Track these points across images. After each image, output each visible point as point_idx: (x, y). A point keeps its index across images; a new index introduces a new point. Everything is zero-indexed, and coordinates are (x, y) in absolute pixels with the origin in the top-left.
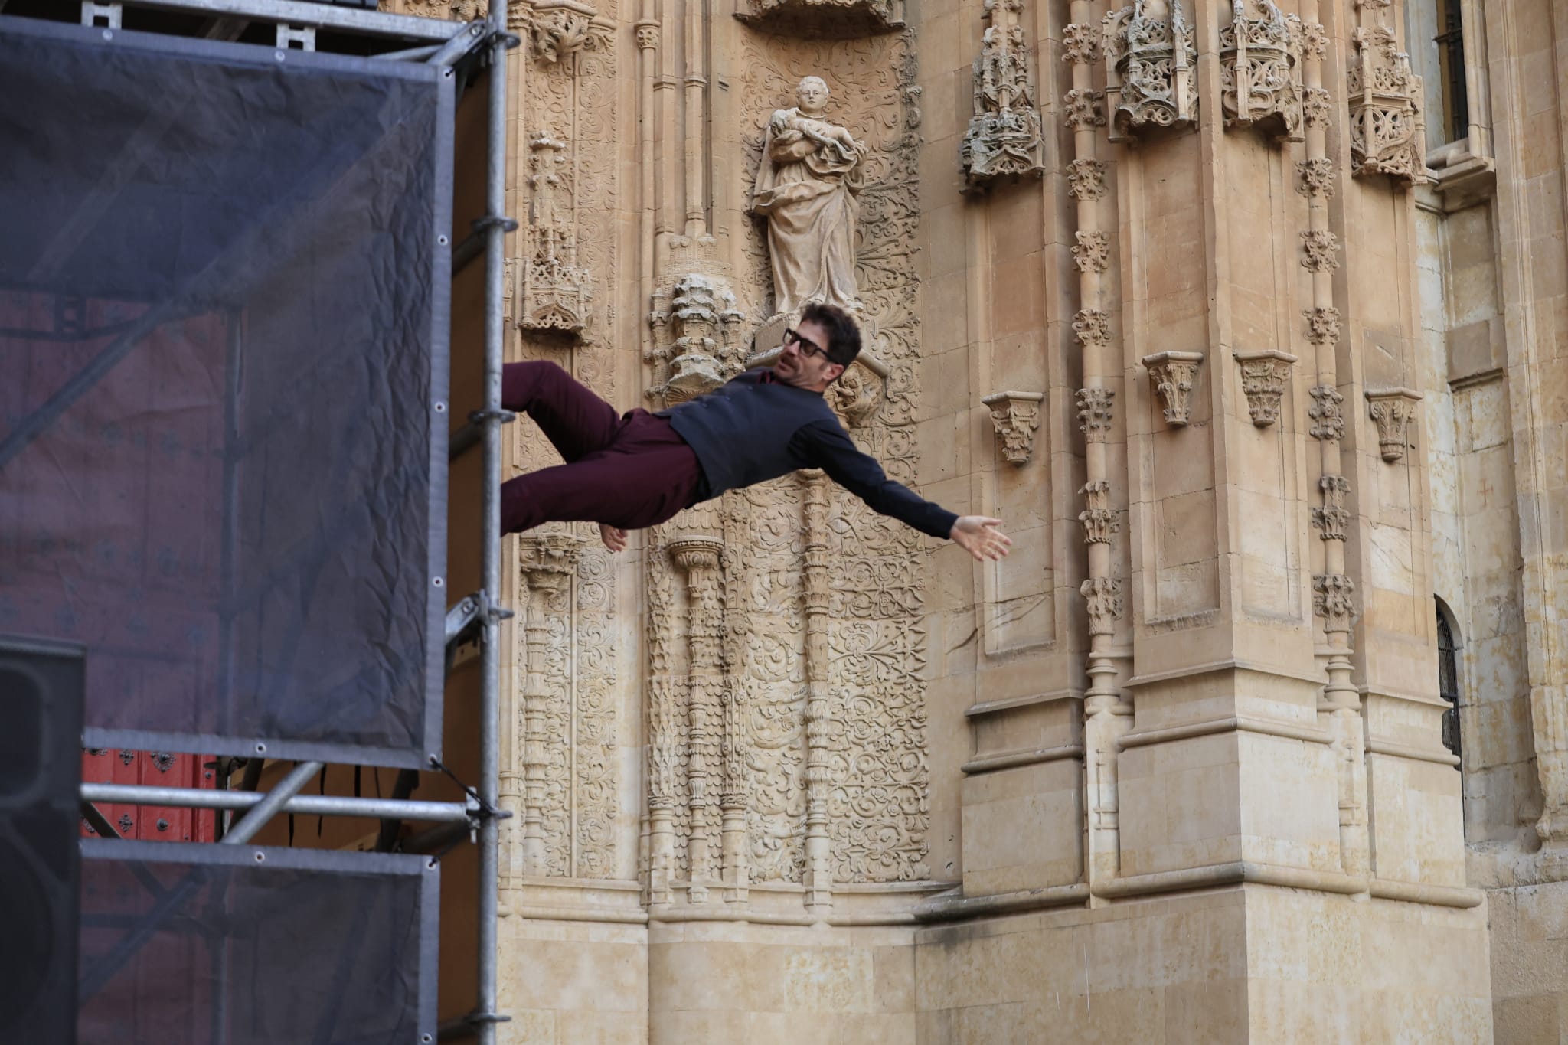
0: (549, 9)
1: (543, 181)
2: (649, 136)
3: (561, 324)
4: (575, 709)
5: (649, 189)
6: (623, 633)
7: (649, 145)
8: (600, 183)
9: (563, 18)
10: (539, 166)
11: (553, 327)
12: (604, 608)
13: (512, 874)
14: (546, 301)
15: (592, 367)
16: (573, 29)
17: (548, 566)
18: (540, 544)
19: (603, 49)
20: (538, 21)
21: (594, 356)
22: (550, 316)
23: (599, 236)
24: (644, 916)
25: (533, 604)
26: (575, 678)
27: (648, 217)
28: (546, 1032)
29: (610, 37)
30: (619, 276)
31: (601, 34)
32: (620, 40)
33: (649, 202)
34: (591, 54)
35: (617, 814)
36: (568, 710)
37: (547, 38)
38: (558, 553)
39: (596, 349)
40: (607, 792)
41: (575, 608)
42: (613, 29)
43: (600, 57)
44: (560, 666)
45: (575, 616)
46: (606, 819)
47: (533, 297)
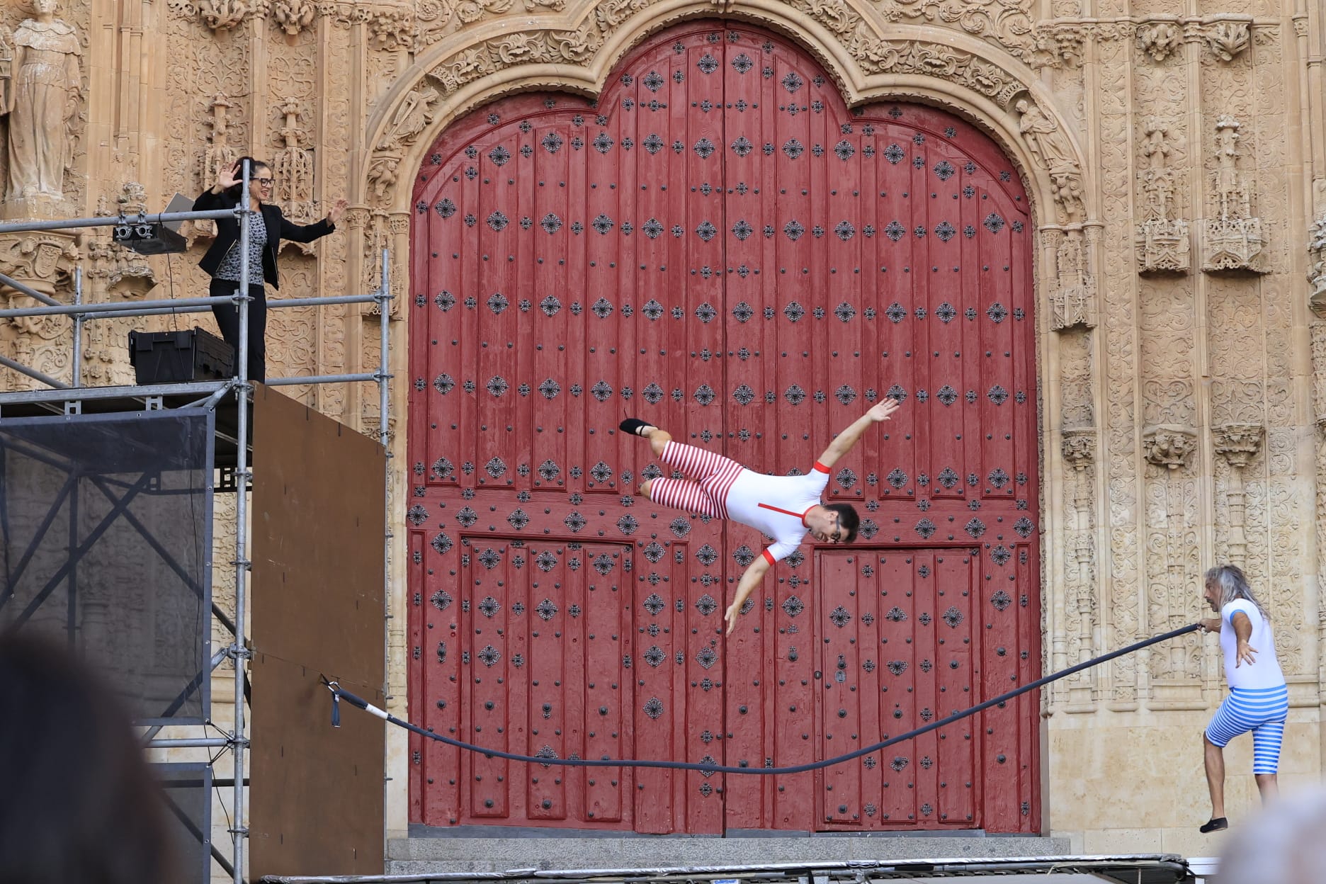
0: (1214, 23)
1: (1224, 154)
2: (1305, 106)
3: (1231, 265)
4: (1270, 549)
5: (1307, 146)
6: (1303, 488)
7: (1305, 113)
8: (1273, 146)
9: (1222, 28)
10: (1222, 143)
11: (1227, 269)
12: (1290, 472)
13: (1209, 678)
14: (1218, 249)
15: (1274, 290)
16: (1232, 35)
17: (1232, 448)
18: (1223, 432)
19: (1271, 42)
20: (1209, 34)
21: (1275, 280)
22: (1223, 260)
23: (1274, 189)
24: (1316, 701)
25: (1232, 476)
26: (1270, 527)
27: (1307, 167)
28: (1239, 792)
29: (1274, 31)
30: (1290, 217)
31: (1266, 31)
32: (1283, 32)
33: (1307, 157)
34: (1262, 47)
35: (1303, 626)
36: (1265, 551)
37: (1216, 45)
38: (1235, 438)
39: (1277, 276)
40: (1293, 610)
41: (1268, 475)
42: (1278, 25)
43: (1269, 48)
44: (1259, 519)
45: (1268, 480)
46: (1295, 630)
47: (1210, 247)
